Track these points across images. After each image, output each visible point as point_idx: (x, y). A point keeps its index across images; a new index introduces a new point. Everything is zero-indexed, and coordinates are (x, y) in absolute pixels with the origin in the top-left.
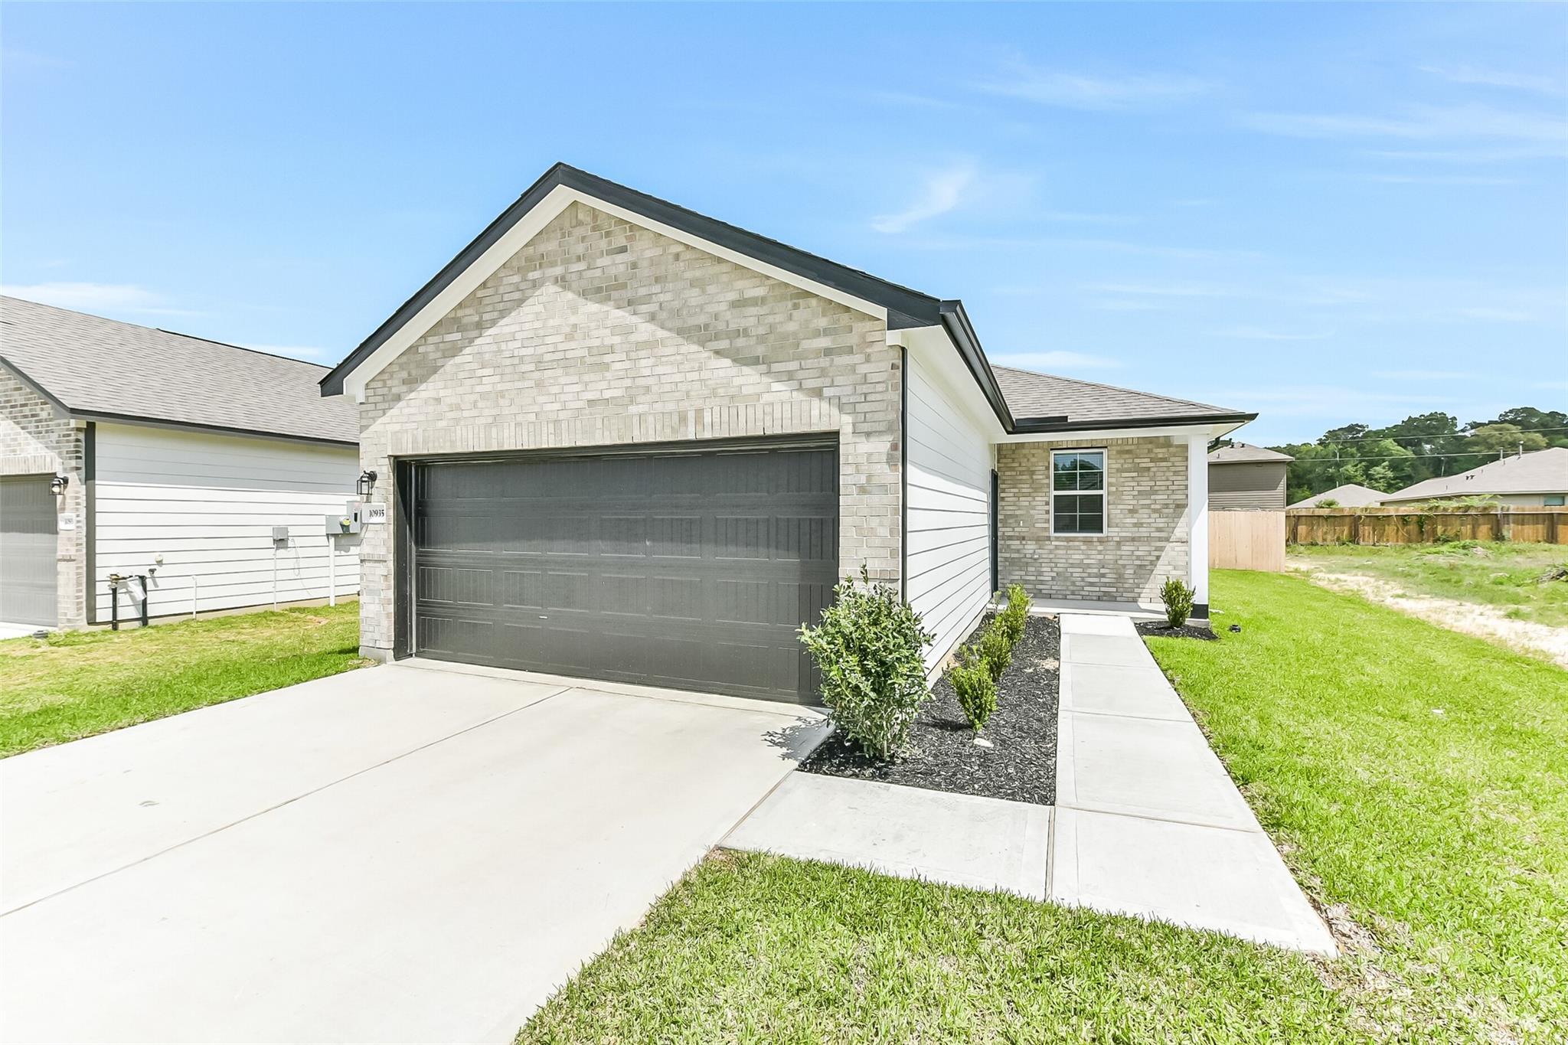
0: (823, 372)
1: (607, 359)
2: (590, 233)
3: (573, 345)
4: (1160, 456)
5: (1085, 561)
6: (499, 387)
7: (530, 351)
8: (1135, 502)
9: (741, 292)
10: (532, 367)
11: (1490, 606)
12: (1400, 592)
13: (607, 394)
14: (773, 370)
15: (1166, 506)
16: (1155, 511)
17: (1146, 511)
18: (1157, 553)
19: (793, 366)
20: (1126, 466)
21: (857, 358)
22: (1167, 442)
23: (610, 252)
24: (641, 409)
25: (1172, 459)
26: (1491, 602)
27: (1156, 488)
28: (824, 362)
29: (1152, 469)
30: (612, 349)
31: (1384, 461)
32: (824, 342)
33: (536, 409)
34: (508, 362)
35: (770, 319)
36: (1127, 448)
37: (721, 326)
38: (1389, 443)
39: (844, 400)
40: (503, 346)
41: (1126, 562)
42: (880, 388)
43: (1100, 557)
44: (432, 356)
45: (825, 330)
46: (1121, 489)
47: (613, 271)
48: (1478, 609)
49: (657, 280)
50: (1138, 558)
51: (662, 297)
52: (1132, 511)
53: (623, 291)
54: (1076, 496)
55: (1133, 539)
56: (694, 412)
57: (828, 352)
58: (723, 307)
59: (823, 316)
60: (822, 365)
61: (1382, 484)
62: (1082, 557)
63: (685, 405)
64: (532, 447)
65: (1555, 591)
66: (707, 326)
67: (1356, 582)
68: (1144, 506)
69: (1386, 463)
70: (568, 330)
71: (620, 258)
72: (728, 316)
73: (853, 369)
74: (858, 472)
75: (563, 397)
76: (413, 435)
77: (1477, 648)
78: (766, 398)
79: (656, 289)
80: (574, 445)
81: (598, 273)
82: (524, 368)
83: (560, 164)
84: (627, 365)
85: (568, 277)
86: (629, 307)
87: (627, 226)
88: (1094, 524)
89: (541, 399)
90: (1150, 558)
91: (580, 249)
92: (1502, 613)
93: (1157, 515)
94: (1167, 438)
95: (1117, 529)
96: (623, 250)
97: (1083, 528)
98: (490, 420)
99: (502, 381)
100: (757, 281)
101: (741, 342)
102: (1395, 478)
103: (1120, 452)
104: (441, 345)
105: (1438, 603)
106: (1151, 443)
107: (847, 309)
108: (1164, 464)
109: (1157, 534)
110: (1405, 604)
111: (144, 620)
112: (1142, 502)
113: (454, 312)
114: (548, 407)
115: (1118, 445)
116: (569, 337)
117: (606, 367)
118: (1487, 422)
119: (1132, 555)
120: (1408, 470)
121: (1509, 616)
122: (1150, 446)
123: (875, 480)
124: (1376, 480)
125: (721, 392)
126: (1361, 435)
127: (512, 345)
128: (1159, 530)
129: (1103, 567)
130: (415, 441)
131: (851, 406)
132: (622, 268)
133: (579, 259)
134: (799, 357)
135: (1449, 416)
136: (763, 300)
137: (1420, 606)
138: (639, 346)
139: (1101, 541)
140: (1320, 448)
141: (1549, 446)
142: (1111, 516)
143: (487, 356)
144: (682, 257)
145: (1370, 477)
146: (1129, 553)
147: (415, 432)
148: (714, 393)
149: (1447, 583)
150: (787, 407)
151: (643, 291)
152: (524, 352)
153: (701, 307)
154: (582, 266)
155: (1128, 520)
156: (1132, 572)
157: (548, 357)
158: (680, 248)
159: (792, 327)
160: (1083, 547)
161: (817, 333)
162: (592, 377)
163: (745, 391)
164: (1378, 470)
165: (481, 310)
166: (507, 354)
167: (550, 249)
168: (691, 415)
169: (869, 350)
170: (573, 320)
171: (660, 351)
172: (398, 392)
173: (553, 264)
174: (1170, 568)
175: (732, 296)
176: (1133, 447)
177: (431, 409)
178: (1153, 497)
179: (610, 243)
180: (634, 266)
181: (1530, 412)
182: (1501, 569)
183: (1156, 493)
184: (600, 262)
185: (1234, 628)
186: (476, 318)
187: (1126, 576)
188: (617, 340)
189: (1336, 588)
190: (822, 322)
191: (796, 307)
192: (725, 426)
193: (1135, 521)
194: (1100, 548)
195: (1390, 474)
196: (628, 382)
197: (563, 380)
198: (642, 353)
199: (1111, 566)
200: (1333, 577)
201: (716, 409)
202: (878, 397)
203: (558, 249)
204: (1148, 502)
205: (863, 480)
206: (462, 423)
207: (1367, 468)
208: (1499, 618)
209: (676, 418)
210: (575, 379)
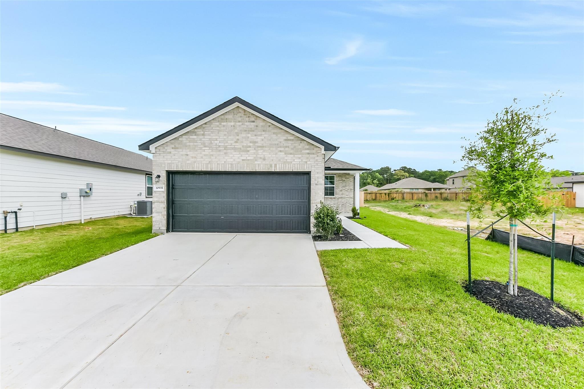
0: (307, 158)
1: (248, 149)
2: (243, 116)
3: (237, 144)
4: (347, 177)
5: (331, 203)
6: (211, 153)
7: (223, 144)
8: (342, 188)
9: (287, 137)
10: (223, 149)
11: (405, 213)
12: (388, 211)
13: (248, 158)
14: (295, 156)
15: (348, 189)
16: (346, 191)
17: (344, 191)
18: (346, 201)
19: (300, 156)
20: (340, 179)
21: (315, 156)
22: (349, 174)
23: (249, 122)
24: (259, 162)
25: (350, 178)
26: (405, 212)
27: (346, 185)
28: (308, 156)
29: (346, 181)
30: (250, 147)
31: (376, 179)
32: (308, 151)
33: (225, 160)
34: (215, 146)
35: (295, 145)
36: (340, 175)
37: (282, 145)
38: (377, 174)
39: (312, 165)
40: (213, 142)
41: (340, 203)
42: (320, 163)
43: (334, 202)
44: (184, 142)
45: (308, 149)
46: (339, 185)
47: (250, 127)
48: (403, 213)
49: (264, 131)
50: (342, 202)
51: (265, 135)
52: (341, 191)
53: (253, 132)
54: (328, 187)
55: (341, 198)
56: (274, 165)
57: (308, 154)
58: (282, 140)
59: (307, 145)
60: (307, 156)
61: (376, 185)
62: (330, 202)
63: (271, 163)
64: (223, 170)
65: (415, 209)
66: (278, 144)
67: (378, 209)
68: (344, 189)
69: (377, 179)
70: (236, 140)
71: (252, 123)
72: (284, 142)
73: (314, 158)
74: (315, 180)
75: (234, 158)
76: (176, 165)
77: (406, 220)
78: (293, 163)
79: (263, 133)
80: (237, 171)
81: (245, 126)
82: (220, 149)
83: (237, 97)
84: (254, 151)
85: (236, 126)
86: (255, 137)
87: (255, 116)
88: (332, 194)
89: (226, 158)
90: (345, 202)
91: (240, 119)
92: (407, 214)
93: (346, 192)
94: (349, 173)
95: (338, 195)
96: (254, 122)
97: (330, 195)
98: (208, 162)
99: (212, 151)
100: (291, 135)
101: (287, 149)
102: (379, 184)
103: (338, 176)
104: (188, 139)
105: (396, 212)
106: (345, 174)
107: (313, 145)
108: (348, 179)
109: (347, 196)
110: (390, 213)
111: (17, 229)
112: (343, 188)
113: (194, 130)
114: (229, 160)
115: (338, 174)
116: (236, 142)
117: (248, 151)
118: (397, 170)
119: (341, 201)
120: (381, 182)
121: (409, 214)
122: (345, 175)
123: (319, 183)
124: (374, 184)
125: (282, 160)
126: (371, 171)
127: (216, 142)
128: (347, 195)
129: (335, 205)
130: (177, 166)
131: (314, 166)
132: (253, 126)
133: (239, 122)
134: (302, 154)
135: (390, 168)
136: (293, 140)
137: (393, 213)
138: (259, 147)
139: (334, 198)
140: (362, 175)
141: (409, 177)
142: (337, 192)
143: (207, 144)
144: (271, 127)
145: (373, 183)
146: (340, 201)
147: (177, 164)
148: (280, 160)
149: (396, 209)
150: (298, 165)
151: (259, 133)
152: (220, 144)
153: (276, 140)
154: (240, 124)
155: (340, 193)
156: (341, 206)
157: (229, 147)
158: (270, 124)
159: (300, 147)
160: (330, 200)
161: (306, 149)
162: (243, 153)
163: (288, 160)
164: (375, 181)
165: (204, 131)
166: (214, 144)
167: (230, 117)
168: (273, 165)
169: (318, 154)
170: (237, 137)
171: (265, 149)
172: (170, 151)
173: (230, 122)
174: (349, 204)
175: (285, 138)
176: (341, 175)
177: (184, 157)
178: (346, 187)
179: (249, 119)
180: (257, 126)
181: (405, 167)
182: (405, 205)
183: (346, 186)
184: (246, 124)
185: (365, 217)
186: (203, 133)
187: (340, 207)
188: (251, 144)
189: (375, 210)
190: (307, 147)
191: (301, 143)
192: (283, 169)
193: (342, 193)
194: (334, 200)
195: (378, 182)
196: (255, 156)
197: (234, 153)
198: (259, 149)
199: (336, 204)
200: (374, 208)
201: (280, 164)
202: (320, 165)
203: (232, 118)
204: (345, 188)
205: (316, 182)
206: (197, 162)
207: (373, 181)
208: (407, 215)
209: (269, 165)
210: (238, 153)
